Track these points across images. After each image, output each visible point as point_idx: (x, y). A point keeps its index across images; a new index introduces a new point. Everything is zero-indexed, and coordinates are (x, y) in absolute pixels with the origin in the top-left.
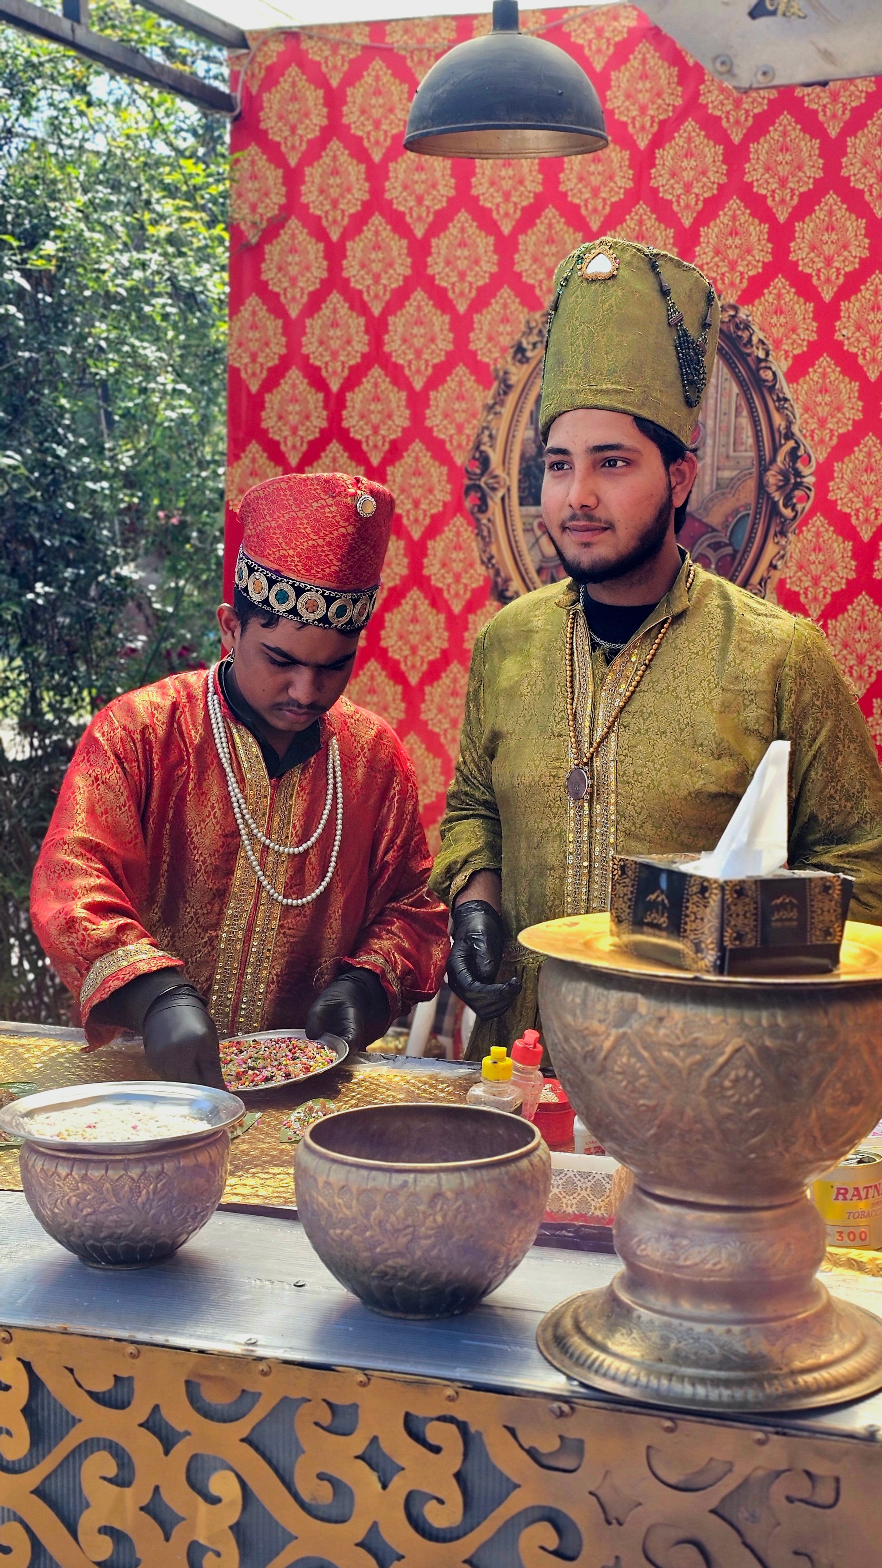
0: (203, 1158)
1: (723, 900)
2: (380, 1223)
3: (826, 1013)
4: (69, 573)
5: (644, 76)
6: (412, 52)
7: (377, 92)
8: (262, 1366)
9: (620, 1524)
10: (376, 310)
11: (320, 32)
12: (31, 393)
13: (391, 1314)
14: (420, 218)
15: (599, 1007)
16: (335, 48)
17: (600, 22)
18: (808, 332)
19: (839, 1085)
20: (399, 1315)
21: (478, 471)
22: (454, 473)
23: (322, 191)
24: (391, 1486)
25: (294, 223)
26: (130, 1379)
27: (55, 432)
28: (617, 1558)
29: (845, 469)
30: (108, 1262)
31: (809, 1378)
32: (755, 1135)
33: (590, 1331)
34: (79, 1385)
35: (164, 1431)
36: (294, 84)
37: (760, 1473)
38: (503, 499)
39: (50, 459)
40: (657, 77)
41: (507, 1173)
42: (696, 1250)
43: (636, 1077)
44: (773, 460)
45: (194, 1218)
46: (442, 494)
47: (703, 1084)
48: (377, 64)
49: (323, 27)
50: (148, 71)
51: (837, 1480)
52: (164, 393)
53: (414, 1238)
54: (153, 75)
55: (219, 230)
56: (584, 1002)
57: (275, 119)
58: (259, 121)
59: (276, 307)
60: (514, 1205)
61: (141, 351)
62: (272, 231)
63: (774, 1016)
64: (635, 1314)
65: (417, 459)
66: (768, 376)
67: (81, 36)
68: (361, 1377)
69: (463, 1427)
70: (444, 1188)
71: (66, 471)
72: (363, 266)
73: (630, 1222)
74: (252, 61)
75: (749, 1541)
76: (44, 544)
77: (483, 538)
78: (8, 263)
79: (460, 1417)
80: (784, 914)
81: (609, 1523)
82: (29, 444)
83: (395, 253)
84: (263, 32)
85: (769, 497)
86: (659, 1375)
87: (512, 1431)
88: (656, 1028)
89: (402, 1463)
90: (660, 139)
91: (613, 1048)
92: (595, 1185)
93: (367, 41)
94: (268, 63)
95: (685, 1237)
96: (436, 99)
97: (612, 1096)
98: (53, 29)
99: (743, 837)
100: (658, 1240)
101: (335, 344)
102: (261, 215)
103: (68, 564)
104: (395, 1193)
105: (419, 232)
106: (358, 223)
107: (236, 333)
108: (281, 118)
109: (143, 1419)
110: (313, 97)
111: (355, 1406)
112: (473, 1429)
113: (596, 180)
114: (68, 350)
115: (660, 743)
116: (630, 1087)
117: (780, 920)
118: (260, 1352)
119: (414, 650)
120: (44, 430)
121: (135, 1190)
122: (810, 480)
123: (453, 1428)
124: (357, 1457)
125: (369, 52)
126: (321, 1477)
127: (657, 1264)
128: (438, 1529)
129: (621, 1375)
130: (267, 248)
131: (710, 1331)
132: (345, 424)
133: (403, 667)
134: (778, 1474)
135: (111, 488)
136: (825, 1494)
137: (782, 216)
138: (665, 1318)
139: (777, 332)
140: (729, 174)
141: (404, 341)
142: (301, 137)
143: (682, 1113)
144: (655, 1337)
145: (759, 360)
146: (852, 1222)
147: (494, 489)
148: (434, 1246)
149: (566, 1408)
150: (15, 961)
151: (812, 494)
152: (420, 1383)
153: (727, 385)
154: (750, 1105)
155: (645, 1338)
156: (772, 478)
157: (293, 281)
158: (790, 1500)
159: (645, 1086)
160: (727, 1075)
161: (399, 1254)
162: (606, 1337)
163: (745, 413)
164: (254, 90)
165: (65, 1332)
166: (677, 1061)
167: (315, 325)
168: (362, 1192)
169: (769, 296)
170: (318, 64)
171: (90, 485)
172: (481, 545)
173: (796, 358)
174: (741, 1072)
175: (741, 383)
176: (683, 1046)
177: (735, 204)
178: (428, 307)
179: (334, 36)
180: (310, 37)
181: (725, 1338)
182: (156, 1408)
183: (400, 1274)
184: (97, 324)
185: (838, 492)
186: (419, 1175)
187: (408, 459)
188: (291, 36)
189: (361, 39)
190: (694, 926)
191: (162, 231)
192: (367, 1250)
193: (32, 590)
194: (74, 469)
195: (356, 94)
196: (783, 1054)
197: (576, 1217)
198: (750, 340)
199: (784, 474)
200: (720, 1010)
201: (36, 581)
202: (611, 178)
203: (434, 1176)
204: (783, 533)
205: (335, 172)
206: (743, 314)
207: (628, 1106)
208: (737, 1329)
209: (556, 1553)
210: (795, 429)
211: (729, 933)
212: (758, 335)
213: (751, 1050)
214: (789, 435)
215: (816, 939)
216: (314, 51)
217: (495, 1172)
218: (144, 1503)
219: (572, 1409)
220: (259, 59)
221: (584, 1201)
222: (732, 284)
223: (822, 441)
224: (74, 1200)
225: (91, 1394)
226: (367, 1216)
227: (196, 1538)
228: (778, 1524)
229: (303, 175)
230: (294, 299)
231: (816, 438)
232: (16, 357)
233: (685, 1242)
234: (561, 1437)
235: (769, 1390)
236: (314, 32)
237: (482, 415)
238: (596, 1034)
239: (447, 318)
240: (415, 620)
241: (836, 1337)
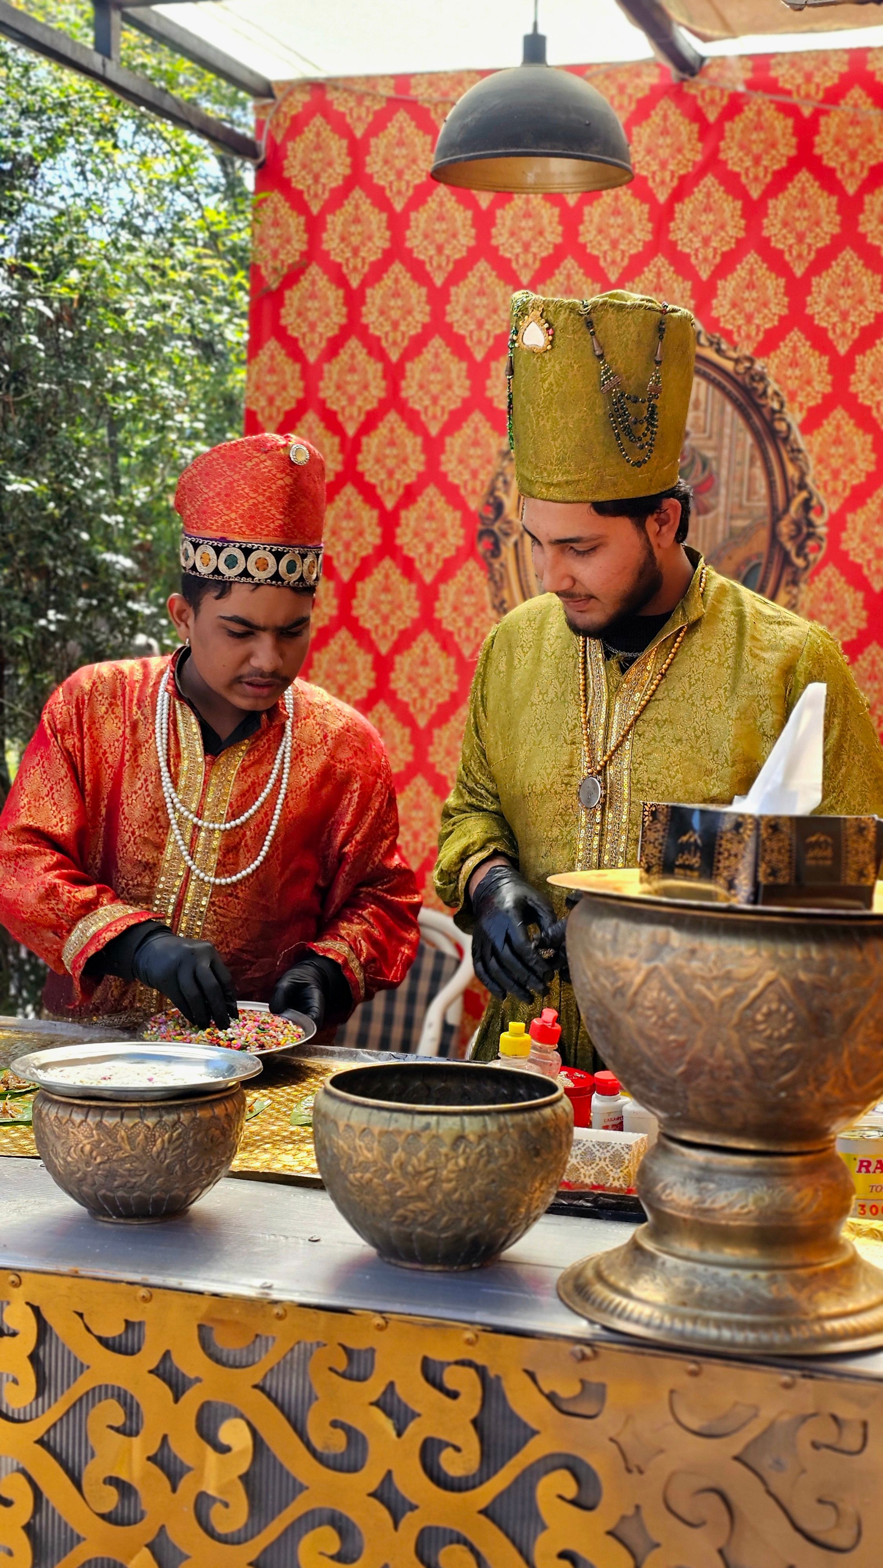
0: (219, 1111)
1: (758, 836)
2: (402, 1166)
3: (860, 949)
4: (81, 602)
5: (665, 132)
6: (436, 105)
7: (401, 143)
8: (277, 1310)
9: (641, 1472)
10: (394, 356)
11: (345, 84)
12: (49, 426)
13: (408, 1265)
14: (439, 267)
15: (631, 941)
16: (360, 99)
17: (622, 78)
18: (822, 384)
19: (871, 1023)
20: (417, 1266)
21: (491, 516)
22: (468, 518)
23: (343, 239)
24: (407, 1433)
25: (314, 270)
26: (141, 1324)
27: (71, 464)
28: (638, 1507)
29: (858, 520)
30: (119, 1215)
31: (836, 1325)
32: (786, 1071)
33: (612, 1279)
34: (88, 1330)
35: (174, 1379)
36: (318, 134)
37: (786, 1418)
38: (516, 545)
39: (66, 489)
40: (678, 133)
41: (531, 1119)
42: (722, 1194)
43: (667, 1012)
44: (786, 510)
45: (208, 1172)
46: (455, 538)
47: (735, 1019)
48: (402, 116)
49: (349, 79)
50: (175, 111)
51: (865, 1425)
52: (180, 430)
53: (436, 1181)
54: (181, 115)
55: (240, 277)
56: (615, 940)
57: (298, 167)
58: (282, 169)
59: (294, 351)
60: (537, 1153)
61: (159, 391)
62: (291, 278)
63: (808, 950)
64: (660, 1261)
65: (431, 504)
66: (781, 426)
67: (112, 72)
68: (378, 1320)
69: (481, 1371)
70: (467, 1131)
71: (81, 502)
72: (382, 312)
73: (656, 1168)
74: (278, 111)
75: (773, 1490)
76: (56, 574)
77: (495, 583)
78: (32, 291)
79: (480, 1361)
80: (817, 852)
81: (629, 1470)
82: (44, 474)
83: (414, 301)
84: (289, 83)
85: (782, 549)
86: (683, 1318)
87: (532, 1376)
88: (689, 960)
89: (417, 1409)
90: (679, 194)
91: (644, 982)
92: (614, 1155)
93: (392, 93)
94: (294, 112)
95: (713, 1181)
96: (464, 127)
97: (641, 1033)
98: (84, 62)
99: (778, 779)
100: (683, 1184)
101: (352, 389)
102: (283, 262)
103: (81, 594)
104: (416, 1135)
105: (439, 280)
106: (377, 271)
107: (254, 377)
108: (304, 166)
109: (153, 1366)
110: (337, 146)
111: (372, 1351)
112: (492, 1373)
113: (614, 233)
114: (88, 384)
115: (676, 750)
116: (660, 1022)
117: (815, 858)
118: (275, 1296)
119: (423, 692)
120: (60, 462)
121: (150, 1139)
122: (822, 530)
123: (472, 1372)
124: (372, 1404)
125: (393, 104)
126: (335, 1424)
127: (683, 1209)
128: (453, 1478)
129: (644, 1318)
130: (287, 294)
131: (736, 1277)
132: (360, 468)
133: (412, 709)
134: (804, 1419)
135: (125, 522)
136: (852, 1440)
137: (799, 271)
138: (690, 1264)
139: (792, 385)
140: (747, 228)
141: (421, 387)
142: (324, 185)
143: (713, 1048)
144: (678, 1282)
145: (773, 412)
146: (874, 1195)
147: (507, 535)
148: (455, 1190)
149: (588, 1351)
150: (13, 991)
151: (824, 545)
152: (440, 1325)
153: (741, 435)
154: (782, 1040)
155: (668, 1283)
156: (785, 528)
157: (312, 326)
158: (815, 1446)
159: (675, 1020)
160: (759, 1010)
161: (420, 1198)
162: (629, 1283)
163: (759, 463)
164: (279, 139)
165: (76, 1276)
166: (709, 994)
167: (333, 370)
168: (384, 1133)
169: (785, 349)
170: (343, 115)
171: (105, 517)
172: (493, 588)
173: (811, 410)
174: (774, 1006)
175: (756, 434)
176: (715, 978)
177: (752, 258)
178: (446, 354)
179: (359, 88)
180: (336, 88)
181: (751, 1284)
182: (167, 1355)
183: (421, 1219)
184: (116, 362)
185: (851, 542)
186: (442, 1118)
187: (422, 503)
188: (317, 87)
189: (386, 91)
190: (727, 863)
191: (182, 277)
192: (386, 1193)
193: (44, 616)
194: (89, 502)
195: (379, 145)
196: (816, 987)
197: (595, 1187)
198: (765, 392)
199: (797, 524)
200: (753, 942)
201: (48, 608)
202: (630, 231)
203: (457, 1119)
204: (795, 583)
205: (357, 220)
206: (759, 365)
207: (657, 1043)
208: (763, 1275)
209: (574, 1502)
210: (809, 480)
211: (763, 868)
212: (773, 387)
213: (784, 983)
214: (802, 486)
215: (850, 878)
216: (340, 102)
217: (519, 1118)
218: (151, 1453)
219: (595, 1353)
220: (284, 109)
221: (602, 1172)
222: (748, 337)
223: (835, 492)
224: (88, 1148)
225: (100, 1339)
226: (388, 1158)
227: (203, 1489)
228: (804, 1471)
229: (324, 223)
230: (312, 344)
231: (830, 489)
232: (35, 388)
233: (712, 1186)
234: (583, 1382)
235: (795, 1334)
236: (340, 84)
237: (497, 461)
238: (626, 969)
239: (464, 365)
240: (424, 663)
241: (863, 1288)
